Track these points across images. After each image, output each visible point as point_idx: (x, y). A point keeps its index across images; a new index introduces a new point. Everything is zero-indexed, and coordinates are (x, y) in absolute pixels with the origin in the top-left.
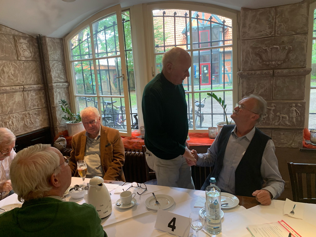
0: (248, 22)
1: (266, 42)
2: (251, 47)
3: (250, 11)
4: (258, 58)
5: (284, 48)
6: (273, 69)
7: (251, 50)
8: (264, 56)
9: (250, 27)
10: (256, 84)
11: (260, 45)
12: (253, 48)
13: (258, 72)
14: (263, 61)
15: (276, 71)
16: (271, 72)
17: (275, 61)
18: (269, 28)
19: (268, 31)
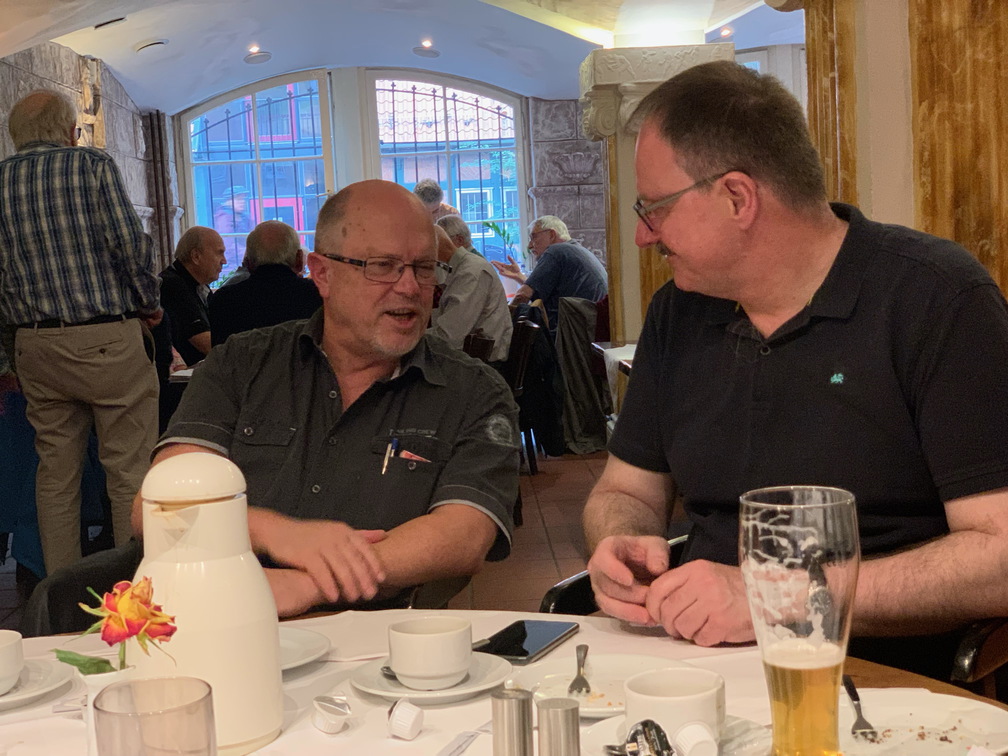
0: (541, 118)
1: (567, 147)
2: (548, 152)
3: (543, 103)
4: (557, 168)
5: (589, 156)
6: (578, 184)
7: (547, 157)
8: (565, 166)
9: (544, 125)
10: (556, 206)
11: (559, 151)
12: (551, 154)
13: (559, 188)
14: (564, 173)
15: (582, 187)
16: (576, 188)
17: (580, 173)
18: (569, 128)
19: (569, 131)
